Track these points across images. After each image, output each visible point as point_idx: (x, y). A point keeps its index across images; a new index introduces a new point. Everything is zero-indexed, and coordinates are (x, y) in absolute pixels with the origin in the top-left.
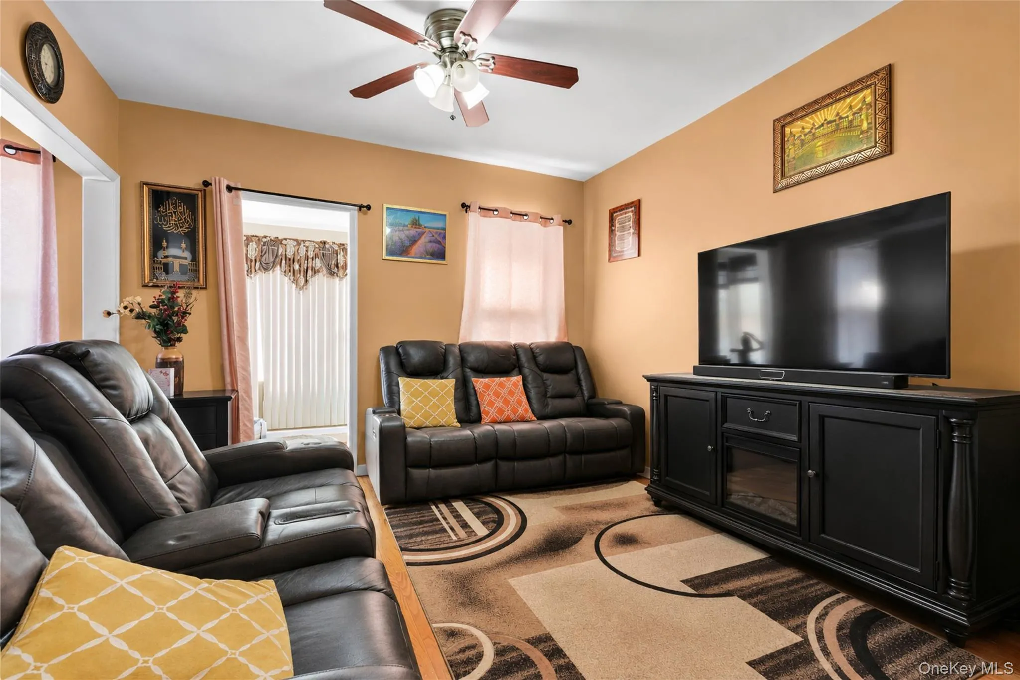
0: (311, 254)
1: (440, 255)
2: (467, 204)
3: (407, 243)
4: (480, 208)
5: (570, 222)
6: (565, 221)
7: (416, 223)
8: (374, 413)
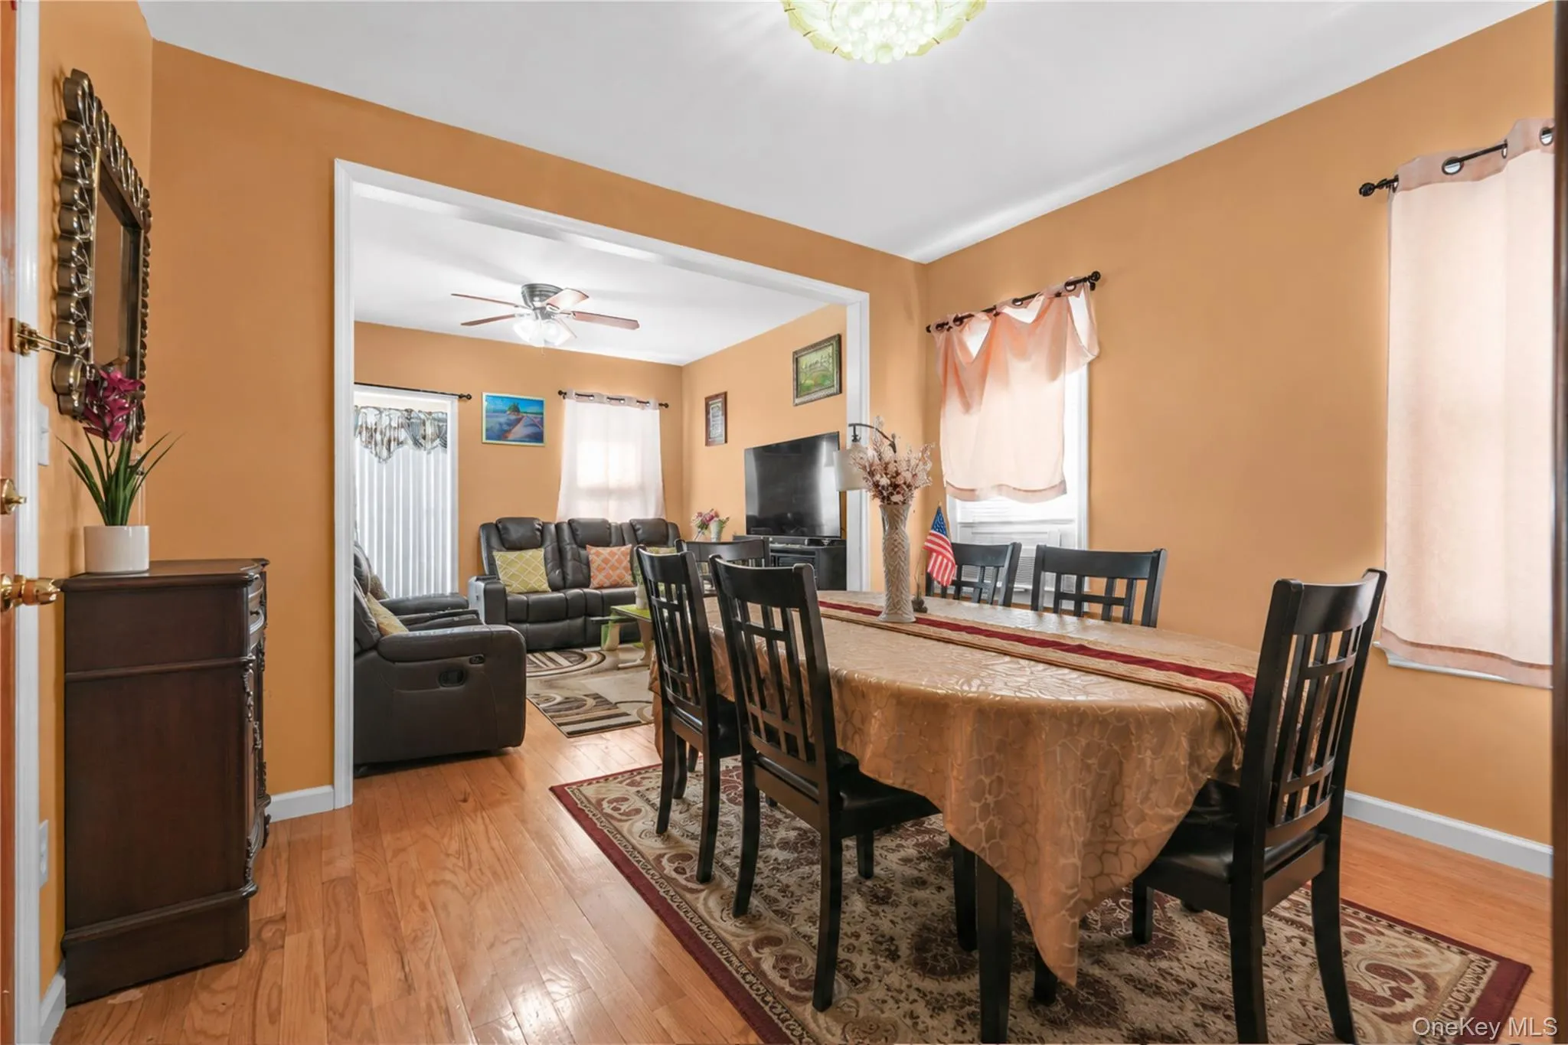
0: (394, 424)
1: (538, 437)
2: (564, 391)
3: (506, 427)
4: (577, 394)
5: (666, 406)
6: (661, 405)
7: (515, 409)
8: (478, 580)
